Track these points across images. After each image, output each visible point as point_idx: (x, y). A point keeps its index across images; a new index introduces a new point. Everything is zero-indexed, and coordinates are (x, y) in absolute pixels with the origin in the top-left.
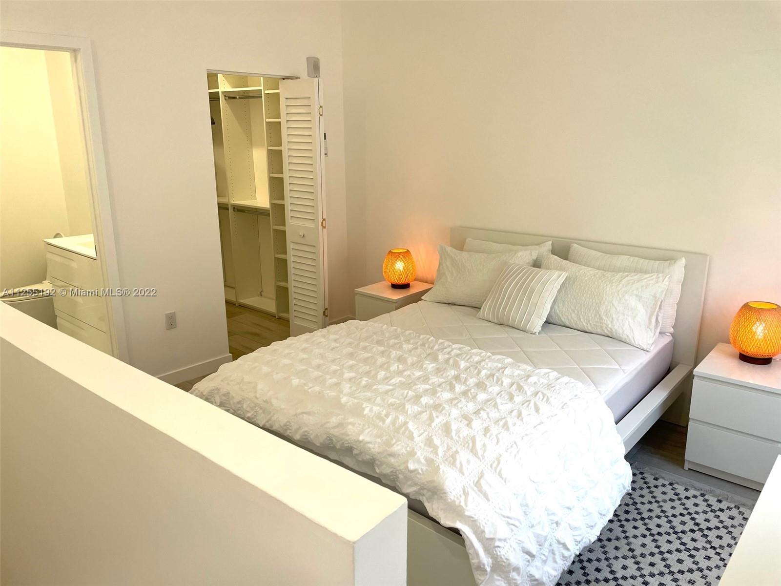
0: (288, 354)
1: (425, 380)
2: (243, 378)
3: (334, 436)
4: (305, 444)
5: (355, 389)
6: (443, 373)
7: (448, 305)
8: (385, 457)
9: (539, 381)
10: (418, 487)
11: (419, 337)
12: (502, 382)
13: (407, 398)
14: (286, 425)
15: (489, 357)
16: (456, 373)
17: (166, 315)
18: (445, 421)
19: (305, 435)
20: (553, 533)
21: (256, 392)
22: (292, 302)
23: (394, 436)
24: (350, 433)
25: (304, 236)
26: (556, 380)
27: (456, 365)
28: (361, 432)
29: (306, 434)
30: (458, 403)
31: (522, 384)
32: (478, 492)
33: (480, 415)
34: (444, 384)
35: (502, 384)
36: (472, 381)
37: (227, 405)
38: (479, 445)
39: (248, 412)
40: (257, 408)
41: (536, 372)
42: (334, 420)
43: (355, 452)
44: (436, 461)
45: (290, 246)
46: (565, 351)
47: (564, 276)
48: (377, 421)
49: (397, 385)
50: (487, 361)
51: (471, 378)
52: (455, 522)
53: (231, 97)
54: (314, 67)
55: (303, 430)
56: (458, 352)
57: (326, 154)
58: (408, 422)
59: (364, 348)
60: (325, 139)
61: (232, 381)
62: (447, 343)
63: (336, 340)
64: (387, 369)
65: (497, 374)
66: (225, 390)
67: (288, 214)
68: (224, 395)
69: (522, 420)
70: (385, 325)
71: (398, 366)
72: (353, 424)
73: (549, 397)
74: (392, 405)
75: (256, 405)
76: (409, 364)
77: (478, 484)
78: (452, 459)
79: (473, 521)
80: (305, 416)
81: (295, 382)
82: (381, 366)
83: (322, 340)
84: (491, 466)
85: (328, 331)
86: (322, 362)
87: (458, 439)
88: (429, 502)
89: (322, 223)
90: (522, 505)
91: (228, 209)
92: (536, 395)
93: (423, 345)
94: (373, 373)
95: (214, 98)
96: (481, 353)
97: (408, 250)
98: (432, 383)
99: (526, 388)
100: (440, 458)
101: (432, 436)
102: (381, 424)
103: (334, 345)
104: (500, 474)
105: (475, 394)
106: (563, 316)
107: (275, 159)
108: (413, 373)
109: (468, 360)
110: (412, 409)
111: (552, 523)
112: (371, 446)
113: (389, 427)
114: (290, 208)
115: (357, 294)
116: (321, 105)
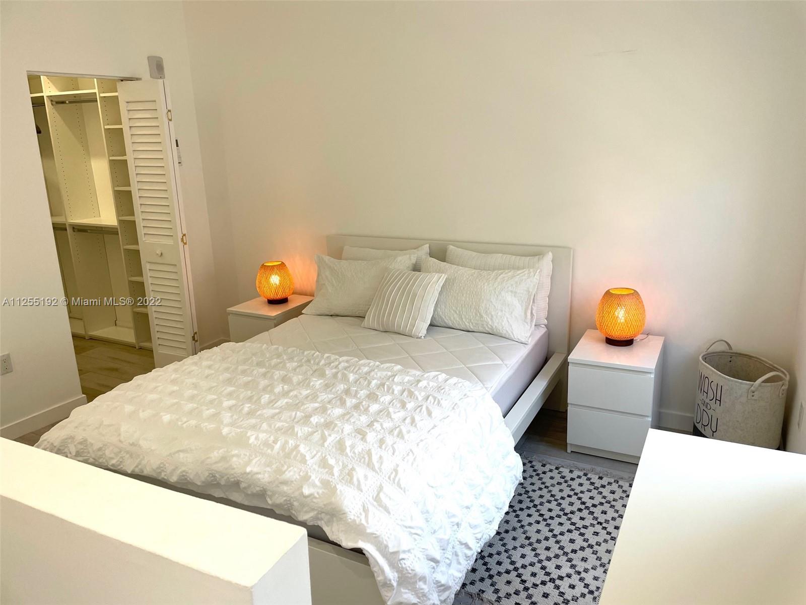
0: (155, 388)
1: (314, 398)
2: (102, 421)
3: (217, 472)
4: (184, 487)
5: (237, 418)
6: (332, 389)
7: (330, 317)
8: (278, 486)
9: (429, 385)
10: (315, 513)
11: (303, 353)
12: (393, 391)
13: (296, 420)
14: (159, 468)
15: (378, 366)
16: (346, 387)
18: (338, 438)
19: (183, 476)
20: (455, 534)
21: (120, 435)
22: (154, 329)
23: (285, 462)
24: (235, 466)
25: (161, 254)
26: (445, 382)
27: (345, 378)
28: (248, 463)
29: (184, 474)
30: (350, 418)
31: (413, 390)
32: (378, 507)
33: (374, 427)
34: (334, 400)
35: (393, 393)
36: (363, 393)
37: (86, 454)
38: (375, 458)
39: (112, 458)
40: (122, 453)
41: (425, 376)
42: (215, 455)
43: (243, 485)
44: (332, 481)
45: (146, 267)
46: (451, 352)
47: (443, 278)
48: (266, 449)
49: (283, 407)
50: (376, 370)
51: (361, 390)
52: (357, 542)
53: (58, 102)
54: (158, 67)
55: (180, 470)
56: (346, 364)
57: (179, 163)
58: (299, 445)
59: (244, 372)
60: (177, 146)
61: (89, 426)
62: (333, 357)
63: (210, 367)
64: (272, 391)
65: (387, 383)
66: (81, 437)
67: (141, 231)
68: (81, 443)
69: (416, 426)
70: (265, 345)
71: (283, 387)
72: (238, 456)
73: (440, 399)
74: (280, 429)
75: (121, 450)
76: (295, 384)
77: (377, 499)
78: (348, 476)
79: (375, 537)
80: (182, 455)
81: (166, 418)
82: (265, 389)
83: (194, 368)
84: (389, 478)
85: (200, 358)
86: (196, 392)
87: (353, 455)
88: (328, 526)
89: (182, 239)
90: (422, 513)
91: (66, 230)
92: (427, 400)
93: (309, 361)
94: (255, 398)
95: (38, 104)
96: (370, 363)
97: (282, 262)
98: (321, 401)
99: (416, 393)
100: (336, 478)
101: (325, 456)
102: (269, 451)
103: (207, 372)
104: (399, 485)
105: (367, 406)
106: (446, 317)
107: (119, 170)
108: (300, 393)
109: (356, 372)
110: (301, 431)
111: (453, 525)
112: (259, 476)
113: (278, 453)
114: (142, 225)
115: (229, 314)
116: (169, 108)
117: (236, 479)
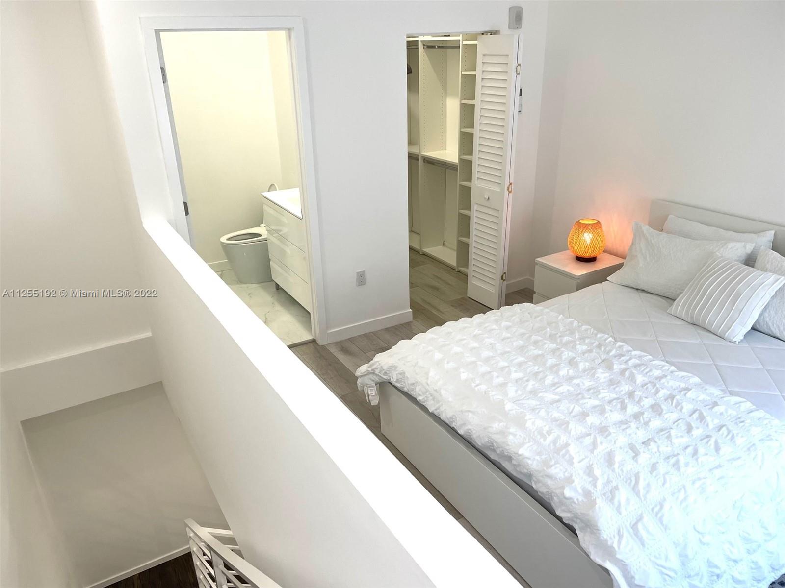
0: (462, 340)
1: (595, 393)
2: (417, 362)
3: (496, 442)
5: (520, 393)
6: (616, 387)
7: (636, 291)
8: (542, 477)
9: (726, 412)
10: (572, 515)
11: (596, 335)
12: (682, 408)
13: (573, 414)
14: (451, 418)
15: (672, 372)
16: (631, 388)
17: (357, 273)
18: (609, 450)
19: (469, 433)
20: (712, 584)
21: (427, 378)
22: (472, 256)
23: (553, 457)
24: (510, 444)
25: (488, 198)
26: (748, 413)
27: (632, 378)
28: (522, 445)
29: (470, 431)
30: (626, 428)
31: (705, 414)
32: (634, 536)
33: (649, 447)
34: (615, 401)
35: (681, 410)
36: (647, 402)
37: (403, 383)
38: (642, 484)
39: (420, 395)
40: (427, 394)
41: (725, 399)
42: (496, 426)
43: (514, 462)
44: (593, 493)
46: (768, 371)
48: (539, 437)
49: (564, 394)
50: (669, 377)
51: (646, 398)
52: (604, 561)
53: (429, 46)
54: (517, 17)
55: (467, 428)
56: (637, 361)
57: (519, 111)
58: (569, 445)
59: (536, 342)
60: (521, 95)
62: (626, 348)
64: (557, 372)
65: (678, 397)
66: (401, 370)
68: (400, 374)
69: (697, 459)
70: (561, 315)
71: (568, 371)
72: (514, 435)
73: (735, 435)
74: (555, 420)
75: (427, 391)
76: (581, 370)
77: (634, 527)
78: (611, 495)
79: (624, 565)
80: (470, 415)
81: (464, 376)
82: (551, 368)
83: (494, 327)
84: (652, 509)
86: (491, 354)
87: (620, 472)
88: (581, 532)
89: (508, 188)
90: (680, 555)
91: (419, 160)
92: (719, 430)
93: (599, 346)
94: (541, 376)
95: (413, 47)
96: (663, 366)
97: (598, 221)
98: (602, 398)
99: (709, 419)
100: (598, 490)
101: (592, 464)
102: (542, 440)
103: (505, 334)
104: (661, 520)
105: (648, 419)
106: (773, 325)
107: (468, 113)
108: (583, 383)
109: (646, 374)
110: (576, 429)
111: (712, 575)
112: (530, 462)
113: (549, 445)
115: (537, 264)
116: (519, 62)
117: (509, 454)
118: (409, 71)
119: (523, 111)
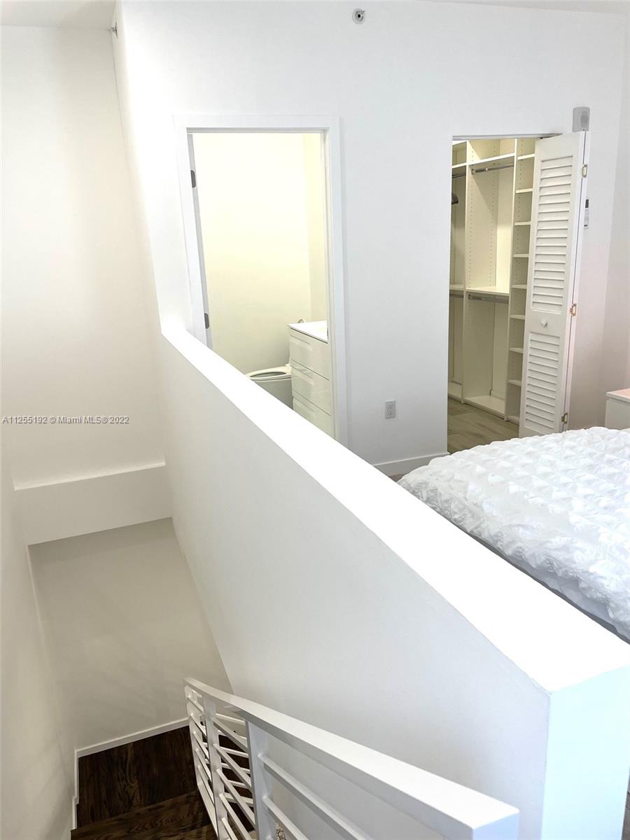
0: (509, 456)
2: (454, 475)
3: (556, 560)
4: (518, 562)
5: (591, 509)
8: (623, 600)
14: (496, 536)
17: (386, 403)
19: (520, 552)
21: (466, 492)
22: (524, 402)
24: (577, 561)
25: (546, 325)
28: (592, 563)
29: (520, 550)
37: (434, 502)
39: (456, 513)
40: (465, 510)
42: (557, 541)
43: (582, 585)
45: (528, 337)
48: (618, 553)
53: (478, 170)
54: (582, 119)
55: (517, 545)
57: (585, 226)
59: (610, 462)
60: (587, 206)
61: (442, 476)
63: (572, 448)
66: (433, 486)
67: (530, 299)
68: (432, 491)
72: (583, 550)
75: (465, 507)
80: (521, 530)
81: (513, 488)
83: (554, 445)
85: (564, 437)
86: (550, 470)
89: (571, 310)
91: (463, 297)
94: (618, 494)
102: (623, 557)
103: (568, 452)
107: (522, 236)
112: (604, 582)
114: (532, 293)
115: (608, 398)
116: (585, 163)
117: (575, 575)
118: (455, 201)
119: (589, 226)
